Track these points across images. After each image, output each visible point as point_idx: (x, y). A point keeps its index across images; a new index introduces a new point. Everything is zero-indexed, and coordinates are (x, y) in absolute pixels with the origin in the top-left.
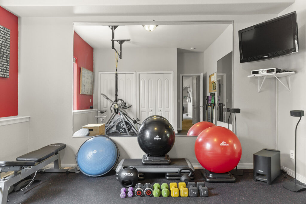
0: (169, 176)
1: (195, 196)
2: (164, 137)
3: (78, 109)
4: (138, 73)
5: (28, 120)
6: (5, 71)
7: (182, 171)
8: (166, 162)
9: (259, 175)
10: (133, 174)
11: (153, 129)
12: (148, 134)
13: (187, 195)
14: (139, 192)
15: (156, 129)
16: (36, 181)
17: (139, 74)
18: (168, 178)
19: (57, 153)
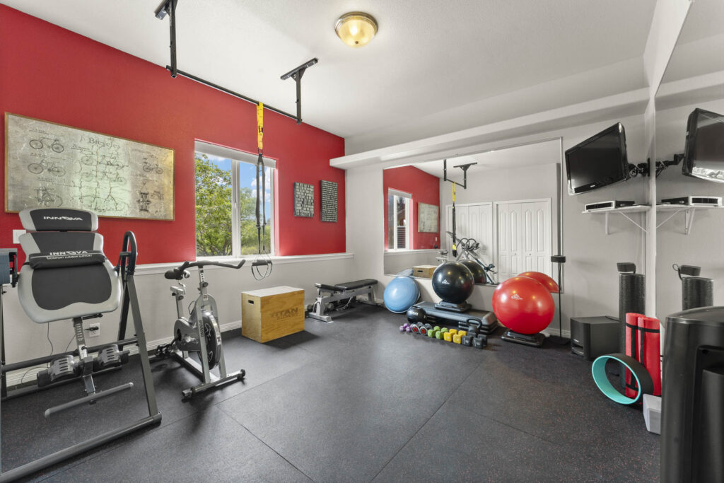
0: (461, 325)
1: (466, 345)
2: (457, 283)
3: (415, 248)
4: (496, 203)
5: (351, 257)
6: (334, 217)
7: (470, 321)
8: (458, 310)
9: (576, 346)
10: (418, 314)
11: (447, 273)
12: (440, 277)
13: (459, 343)
14: (415, 329)
15: (449, 273)
16: (351, 307)
17: (497, 205)
18: (460, 327)
19: (370, 287)
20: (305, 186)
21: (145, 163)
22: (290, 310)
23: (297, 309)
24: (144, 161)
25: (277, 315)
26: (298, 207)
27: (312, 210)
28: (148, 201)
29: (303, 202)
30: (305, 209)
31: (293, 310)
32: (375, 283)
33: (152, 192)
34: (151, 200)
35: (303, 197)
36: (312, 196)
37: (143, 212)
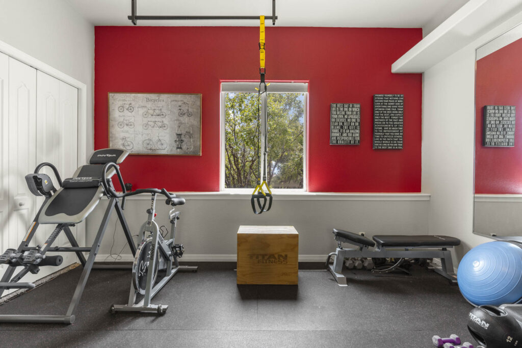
5: (428, 199)
6: (396, 142)
10: (487, 325)
19: (444, 249)
20: (346, 106)
21: (180, 110)
22: (276, 256)
23: (286, 256)
24: (179, 108)
25: (257, 258)
26: (335, 133)
27: (358, 135)
28: (182, 140)
29: (342, 127)
30: (345, 135)
31: (280, 256)
32: (456, 243)
33: (185, 133)
34: (183, 139)
35: (343, 120)
36: (358, 117)
37: (179, 150)
